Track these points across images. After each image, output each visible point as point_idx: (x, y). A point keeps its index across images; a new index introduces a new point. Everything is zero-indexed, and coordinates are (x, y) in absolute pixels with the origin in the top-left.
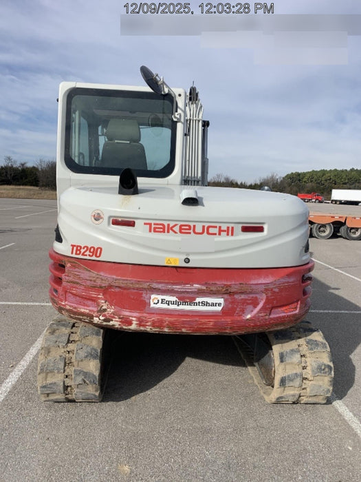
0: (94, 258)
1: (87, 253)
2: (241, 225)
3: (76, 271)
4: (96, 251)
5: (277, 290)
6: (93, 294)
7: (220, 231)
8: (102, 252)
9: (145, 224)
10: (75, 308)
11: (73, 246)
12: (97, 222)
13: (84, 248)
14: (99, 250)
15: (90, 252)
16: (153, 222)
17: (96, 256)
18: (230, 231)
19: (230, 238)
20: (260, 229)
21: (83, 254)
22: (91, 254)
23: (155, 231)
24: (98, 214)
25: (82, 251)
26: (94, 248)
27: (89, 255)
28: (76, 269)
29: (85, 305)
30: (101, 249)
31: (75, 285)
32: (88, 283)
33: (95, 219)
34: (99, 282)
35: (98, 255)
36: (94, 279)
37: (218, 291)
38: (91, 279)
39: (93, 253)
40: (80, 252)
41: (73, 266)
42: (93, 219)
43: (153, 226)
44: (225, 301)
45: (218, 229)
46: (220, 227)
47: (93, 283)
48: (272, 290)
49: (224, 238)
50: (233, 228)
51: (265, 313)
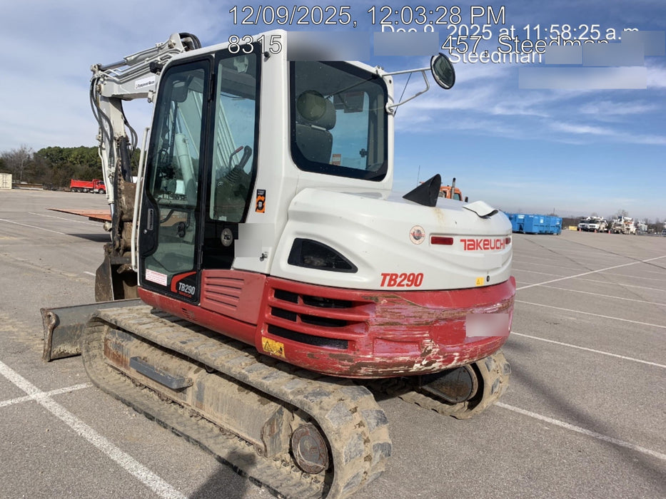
0: (413, 288)
1: (406, 282)
3: (395, 308)
4: (415, 278)
6: (417, 334)
8: (423, 279)
9: (462, 241)
10: (390, 358)
11: (385, 275)
12: (417, 242)
13: (401, 277)
14: (420, 277)
15: (409, 280)
16: (467, 238)
17: (416, 285)
21: (399, 285)
22: (410, 283)
23: (469, 249)
24: (419, 231)
25: (399, 280)
26: (413, 274)
27: (408, 285)
28: (396, 306)
29: (402, 351)
30: (422, 275)
31: (392, 327)
32: (412, 321)
33: (415, 238)
34: (425, 318)
35: (418, 283)
36: (420, 314)
38: (416, 314)
39: (412, 281)
40: (395, 282)
41: (392, 302)
42: (413, 237)
43: (467, 243)
45: (500, 243)
47: (418, 319)
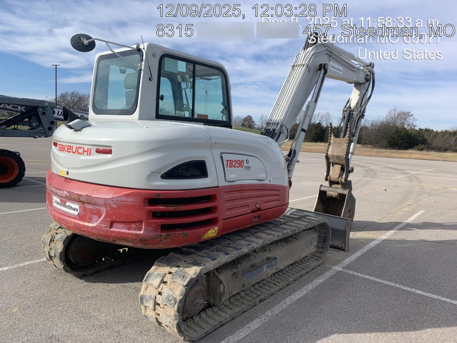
2: (96, 147)
5: (115, 206)
7: (84, 151)
18: (89, 152)
19: (89, 157)
20: (110, 152)
37: (74, 198)
43: (60, 146)
44: (80, 207)
45: (82, 149)
46: (84, 148)
48: (110, 205)
49: (85, 157)
50: (90, 149)
51: (105, 224)
